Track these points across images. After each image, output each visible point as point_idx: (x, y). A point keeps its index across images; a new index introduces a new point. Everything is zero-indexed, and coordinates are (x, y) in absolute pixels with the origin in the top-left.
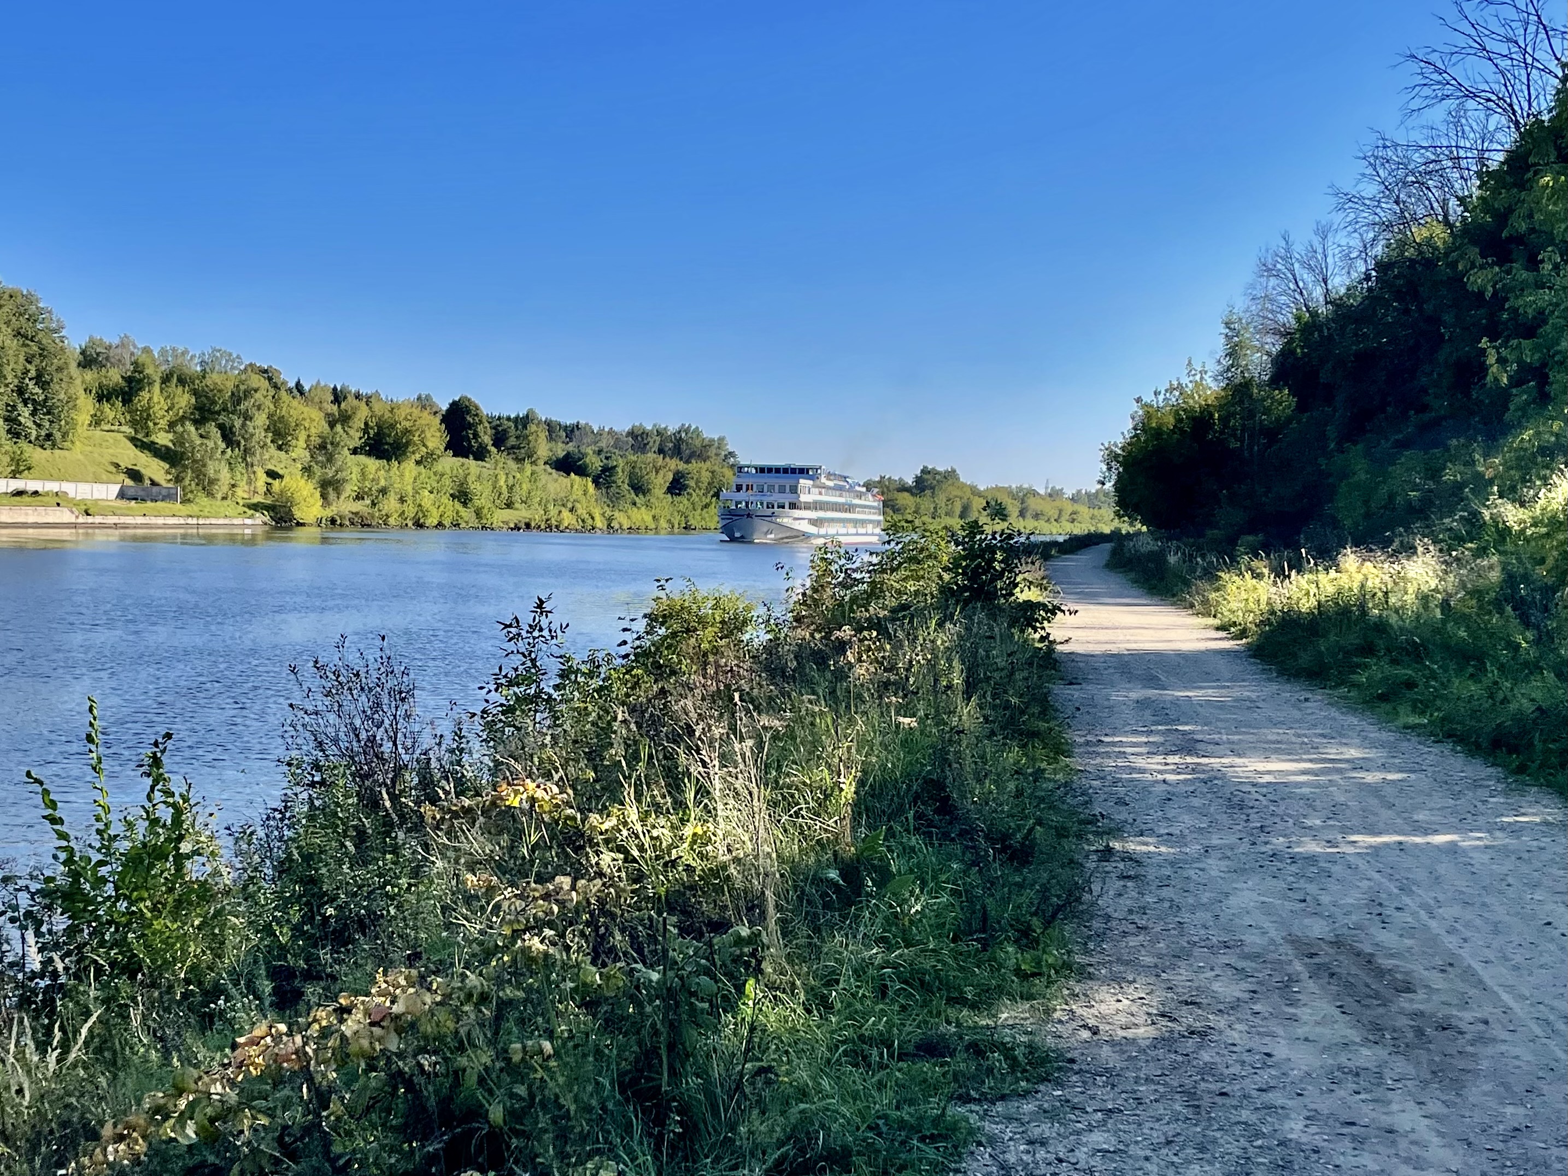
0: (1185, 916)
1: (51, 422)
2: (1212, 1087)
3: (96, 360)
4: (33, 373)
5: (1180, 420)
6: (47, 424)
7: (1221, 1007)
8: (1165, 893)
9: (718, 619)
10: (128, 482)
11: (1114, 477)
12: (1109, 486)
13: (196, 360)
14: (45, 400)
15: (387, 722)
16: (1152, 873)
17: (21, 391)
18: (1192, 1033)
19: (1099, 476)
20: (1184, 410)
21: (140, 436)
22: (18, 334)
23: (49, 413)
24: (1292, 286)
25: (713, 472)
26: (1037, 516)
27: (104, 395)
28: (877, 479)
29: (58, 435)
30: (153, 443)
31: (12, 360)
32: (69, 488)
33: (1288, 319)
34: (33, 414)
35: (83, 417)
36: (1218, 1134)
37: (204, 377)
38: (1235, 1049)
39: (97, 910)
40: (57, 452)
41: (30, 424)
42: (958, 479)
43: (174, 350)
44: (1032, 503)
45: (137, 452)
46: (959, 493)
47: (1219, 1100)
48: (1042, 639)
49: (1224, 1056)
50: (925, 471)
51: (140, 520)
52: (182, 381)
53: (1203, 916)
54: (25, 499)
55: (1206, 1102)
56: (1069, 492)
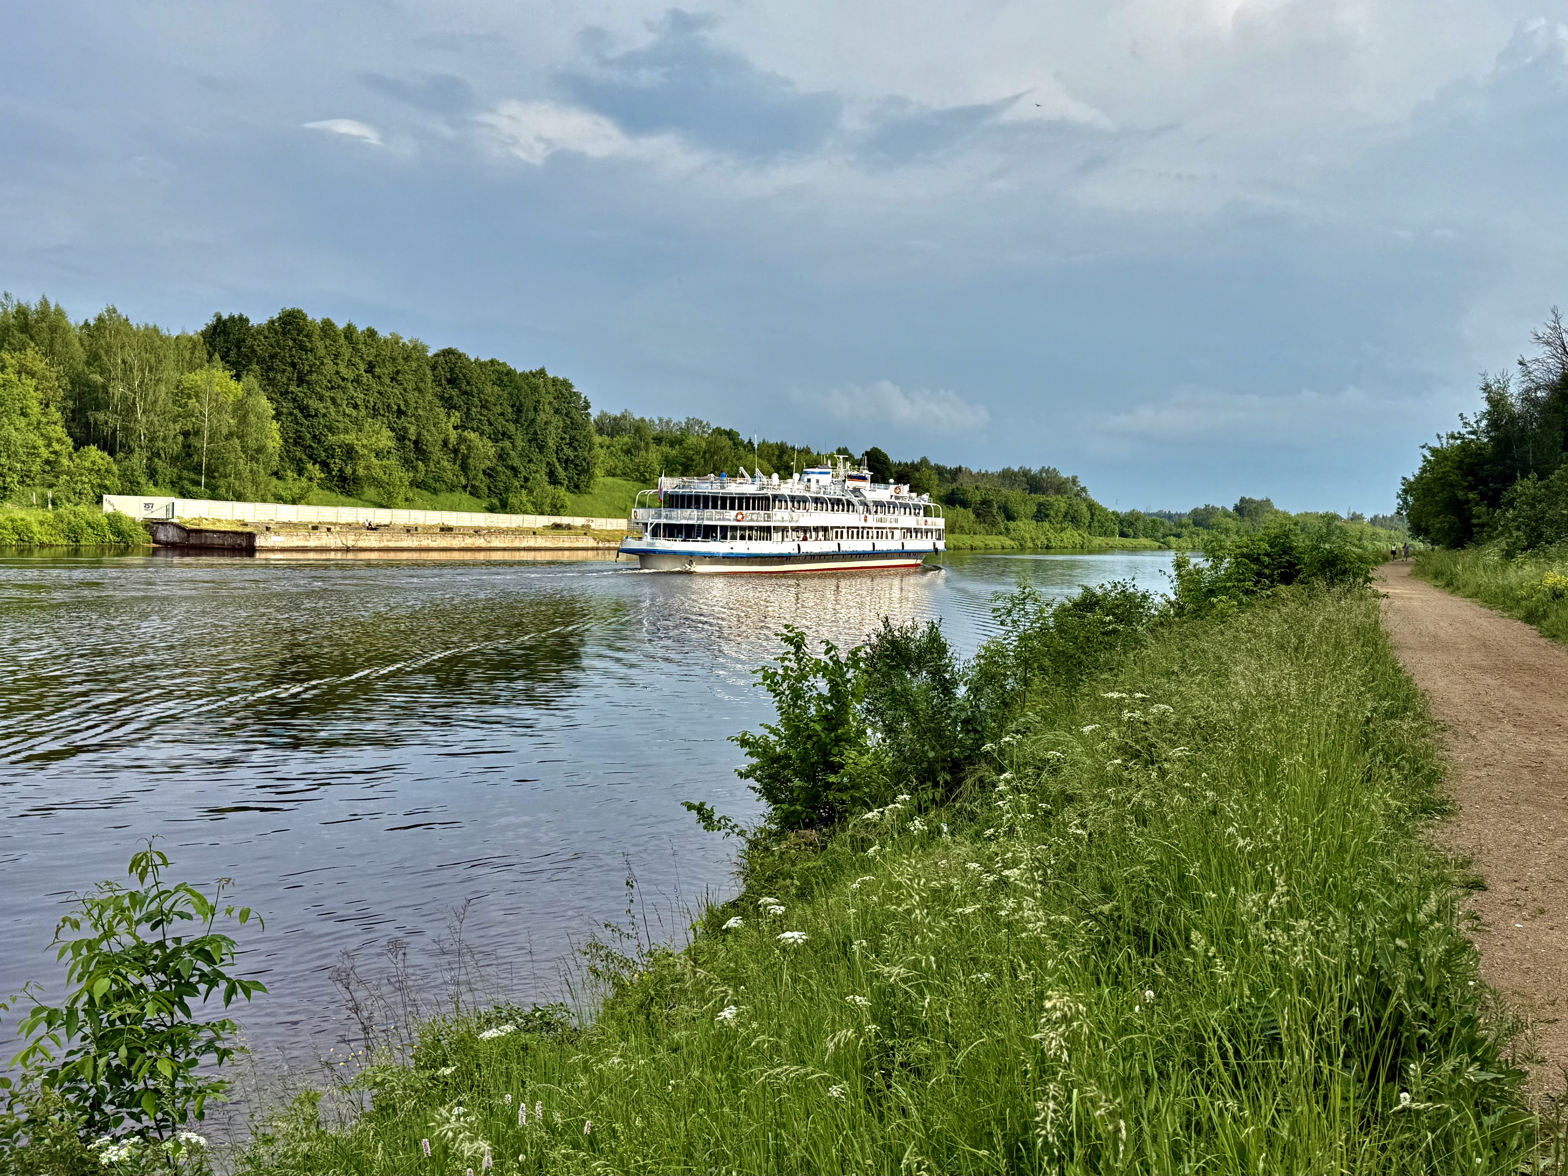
1: (578, 475)
4: (567, 441)
6: (575, 477)
13: (677, 427)
14: (574, 460)
17: (558, 453)
22: (557, 412)
23: (576, 469)
25: (1069, 503)
28: (1203, 507)
29: (583, 484)
31: (553, 430)
32: (592, 522)
34: (566, 469)
35: (600, 472)
37: (684, 439)
40: (582, 496)
41: (563, 476)
42: (1272, 507)
44: (1337, 526)
46: (1273, 518)
50: (1243, 500)
54: (561, 530)
56: (1368, 516)
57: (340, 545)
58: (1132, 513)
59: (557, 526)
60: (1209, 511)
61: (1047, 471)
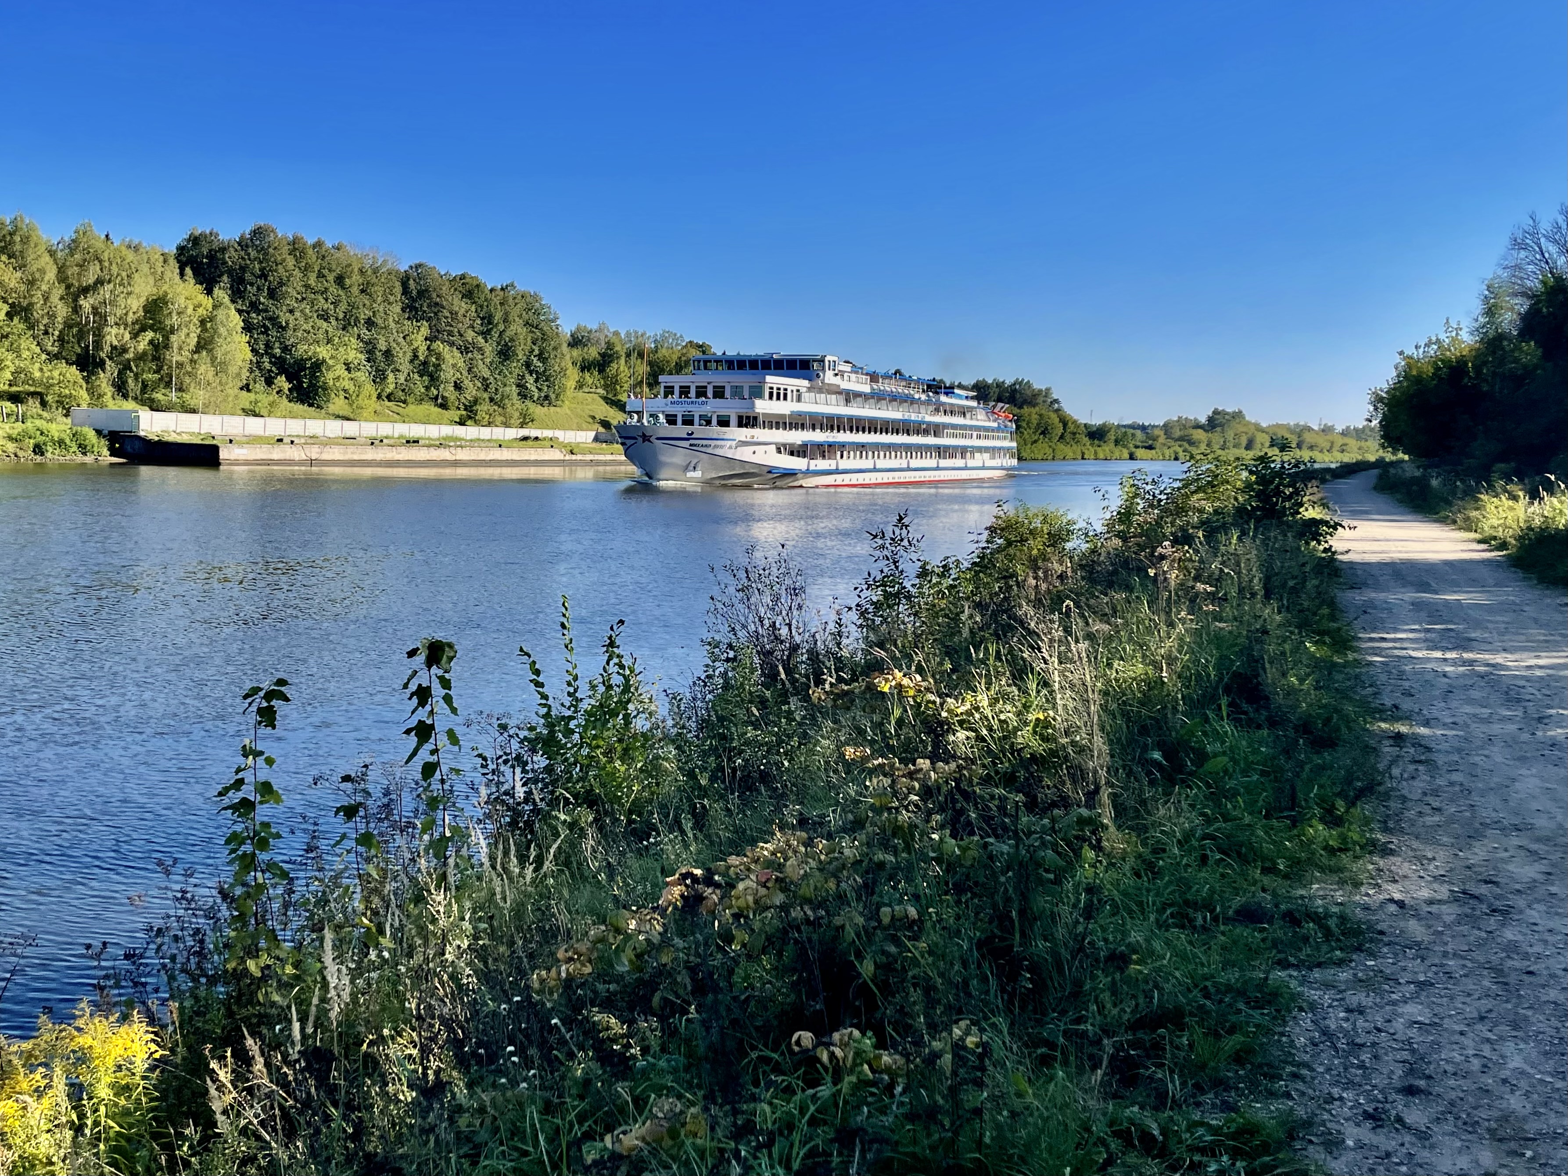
0: (1475, 798)
1: (548, 387)
2: (1517, 964)
3: (581, 341)
4: (537, 352)
5: (1438, 369)
6: (545, 388)
7: (1518, 886)
8: (1456, 777)
9: (1046, 531)
10: (601, 430)
11: (1380, 415)
12: (1375, 423)
13: (651, 340)
14: (544, 371)
15: (784, 613)
16: (1441, 759)
17: (528, 365)
18: (1494, 911)
19: (1367, 415)
20: (1442, 361)
21: (610, 396)
22: (527, 324)
23: (547, 380)
24: (1538, 256)
25: (1040, 415)
26: (1311, 448)
27: (585, 367)
28: (1176, 419)
29: (553, 396)
30: (620, 401)
31: (522, 342)
32: (560, 434)
33: (1534, 284)
34: (536, 381)
35: (571, 384)
36: (1530, 1013)
37: (656, 352)
38: (1535, 928)
39: (566, 753)
40: (552, 409)
41: (534, 389)
42: (1244, 418)
43: (636, 332)
44: (1308, 438)
45: (608, 407)
46: (1244, 430)
47: (1525, 977)
48: (1325, 550)
49: (1526, 934)
50: (1216, 412)
51: (609, 457)
52: (641, 355)
53: (1493, 800)
54: (530, 443)
55: (1512, 979)
56: (1339, 428)
57: (305, 458)
58: (1104, 425)
59: (525, 439)
60: (1182, 423)
61: (1021, 383)
